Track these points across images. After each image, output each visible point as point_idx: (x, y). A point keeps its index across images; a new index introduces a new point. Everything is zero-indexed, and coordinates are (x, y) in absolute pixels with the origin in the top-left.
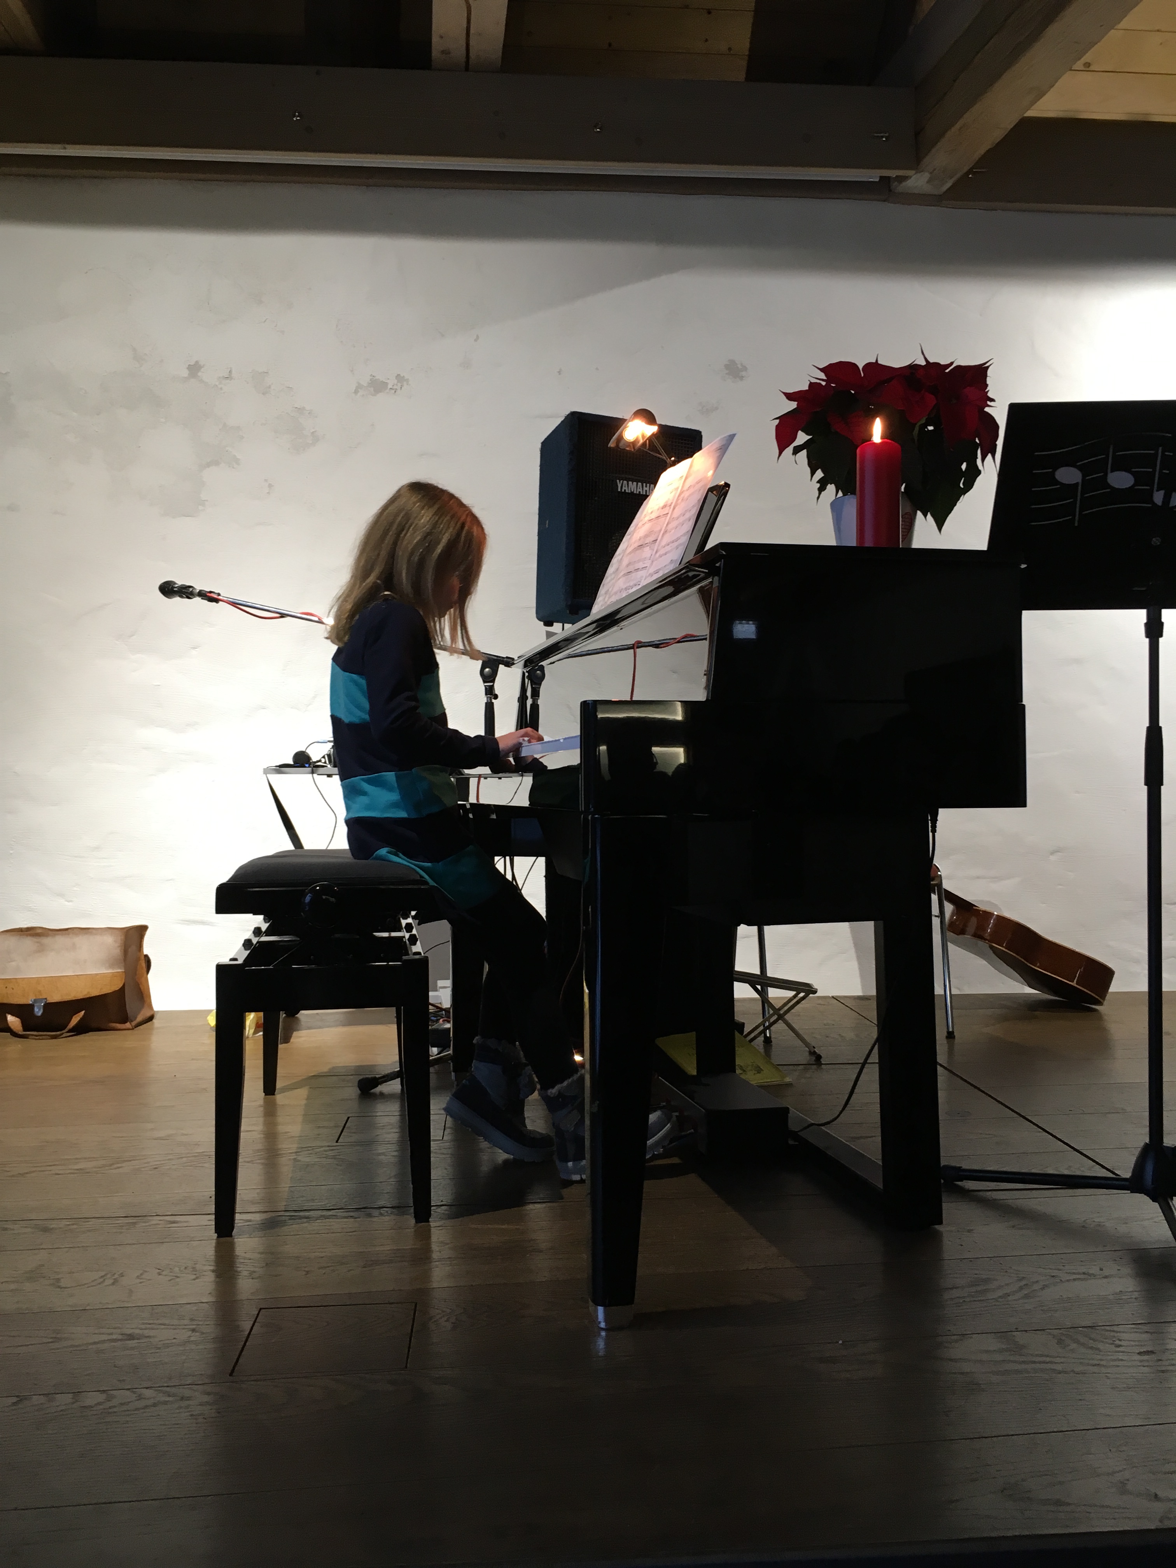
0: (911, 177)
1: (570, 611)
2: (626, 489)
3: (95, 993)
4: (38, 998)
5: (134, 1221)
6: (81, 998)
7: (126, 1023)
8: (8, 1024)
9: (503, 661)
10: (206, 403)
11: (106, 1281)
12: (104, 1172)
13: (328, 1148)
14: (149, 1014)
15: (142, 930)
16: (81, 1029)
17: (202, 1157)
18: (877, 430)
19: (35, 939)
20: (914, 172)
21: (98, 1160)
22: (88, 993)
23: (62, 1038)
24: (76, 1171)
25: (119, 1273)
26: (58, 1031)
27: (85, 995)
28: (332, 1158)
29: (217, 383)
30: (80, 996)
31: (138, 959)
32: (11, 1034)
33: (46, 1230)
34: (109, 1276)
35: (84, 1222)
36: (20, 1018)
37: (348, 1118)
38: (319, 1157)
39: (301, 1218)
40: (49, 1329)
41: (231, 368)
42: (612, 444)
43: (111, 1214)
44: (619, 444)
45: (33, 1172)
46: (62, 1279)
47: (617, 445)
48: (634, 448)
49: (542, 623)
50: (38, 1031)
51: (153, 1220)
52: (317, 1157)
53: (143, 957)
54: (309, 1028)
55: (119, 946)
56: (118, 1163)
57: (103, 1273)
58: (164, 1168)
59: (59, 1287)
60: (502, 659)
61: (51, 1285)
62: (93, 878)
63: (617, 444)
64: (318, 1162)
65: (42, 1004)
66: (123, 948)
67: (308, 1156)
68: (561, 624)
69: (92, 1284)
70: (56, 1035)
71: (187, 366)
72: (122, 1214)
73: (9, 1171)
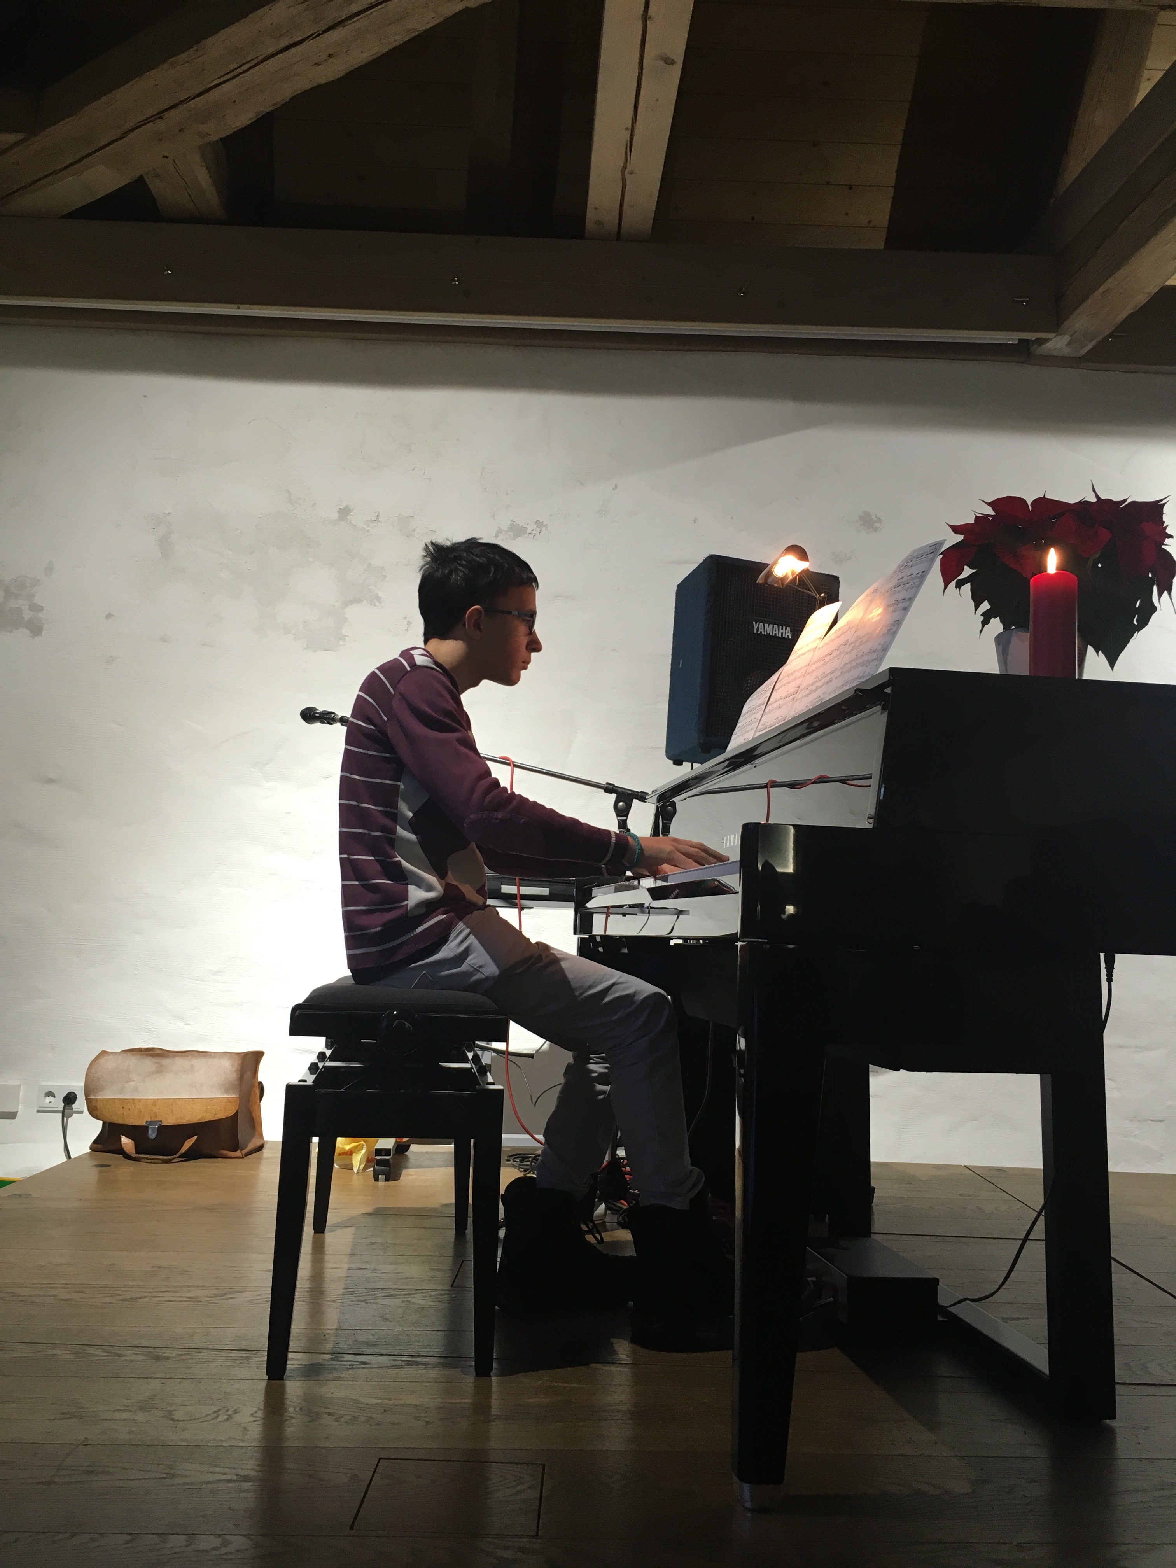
0: (1051, 339)
1: (702, 750)
2: (762, 630)
3: (209, 1117)
4: (153, 1120)
6: (196, 1122)
7: (237, 1150)
8: (121, 1145)
9: (637, 795)
10: (353, 544)
11: (219, 1417)
12: (216, 1302)
13: (443, 1292)
14: (259, 1144)
15: (257, 1056)
16: (191, 1155)
18: (1052, 561)
19: (154, 1060)
20: (1054, 335)
21: (210, 1289)
22: (202, 1117)
23: (172, 1163)
24: (188, 1299)
25: (233, 1410)
26: (170, 1156)
27: (199, 1120)
28: (446, 1303)
29: (365, 526)
30: (195, 1120)
31: (252, 1086)
32: (124, 1157)
33: (158, 1358)
34: (222, 1411)
35: (197, 1352)
36: (134, 1140)
37: (463, 1261)
38: (434, 1300)
39: (418, 1364)
40: (162, 1464)
41: (379, 512)
42: (760, 580)
43: (225, 1346)
44: (768, 579)
45: (146, 1297)
46: (175, 1412)
47: (766, 582)
48: (782, 585)
49: (672, 762)
50: (150, 1154)
52: (432, 1300)
53: (257, 1085)
54: (419, 1167)
55: (235, 1071)
56: (230, 1294)
57: (216, 1409)
59: (173, 1419)
60: (636, 794)
61: (164, 1417)
62: (212, 1002)
63: (765, 580)
64: (434, 1305)
65: (157, 1127)
66: (239, 1073)
67: (423, 1298)
68: (690, 764)
69: (206, 1419)
70: (168, 1159)
71: (338, 510)
72: (235, 1347)
73: (122, 1295)
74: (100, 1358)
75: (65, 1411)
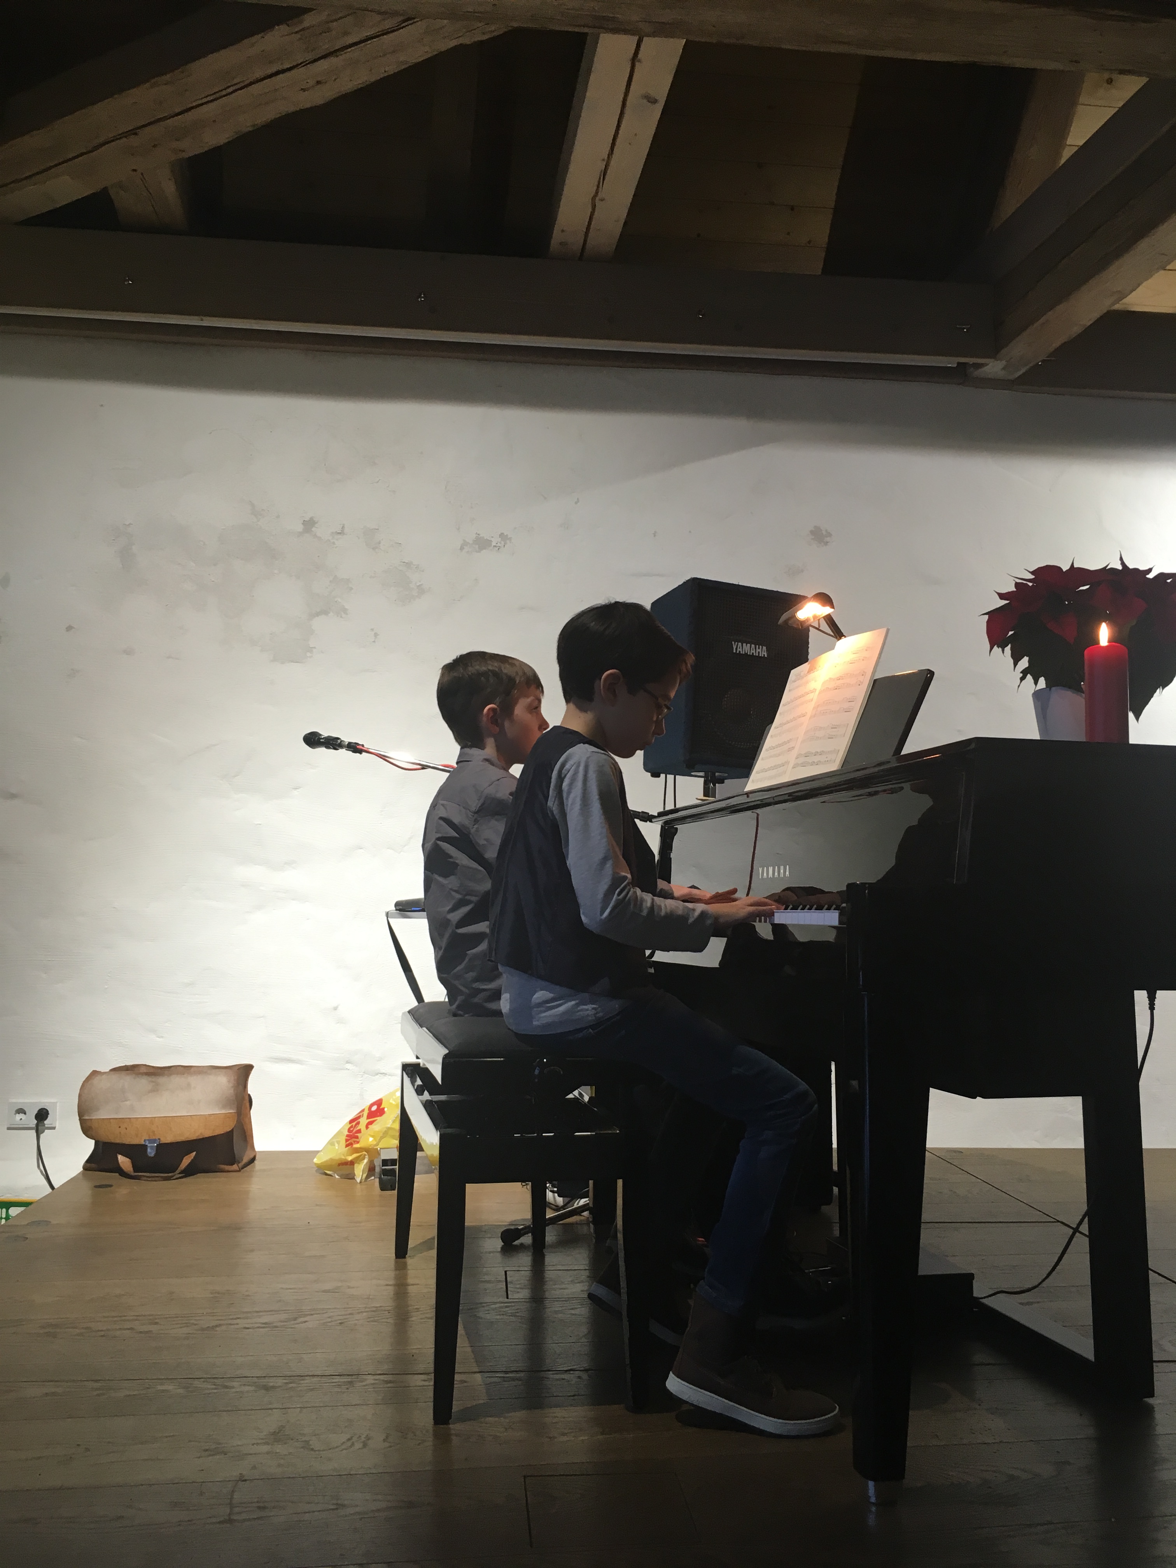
0: (988, 364)
2: (741, 650)
3: (208, 1133)
4: (151, 1138)
5: (349, 1380)
6: (195, 1138)
7: (234, 1164)
8: (118, 1164)
10: (319, 556)
11: (355, 1444)
12: (293, 1326)
13: (502, 1305)
14: (252, 1156)
15: (247, 1069)
16: (189, 1172)
17: (382, 1312)
18: (1104, 634)
19: (150, 1079)
20: (993, 360)
21: (280, 1314)
22: (201, 1134)
23: (172, 1180)
24: (263, 1325)
25: (364, 1436)
26: (171, 1173)
27: (198, 1135)
28: (512, 1316)
29: (330, 538)
30: (193, 1137)
31: (243, 1098)
32: (119, 1175)
33: (267, 1388)
34: (354, 1439)
35: (301, 1380)
36: (130, 1159)
37: (506, 1272)
38: (498, 1313)
40: (326, 1495)
41: (344, 524)
42: (784, 620)
43: (321, 1372)
45: (220, 1325)
46: (311, 1442)
47: (789, 624)
49: (650, 774)
50: (149, 1172)
51: (366, 1380)
52: (496, 1314)
53: (247, 1098)
55: (232, 1087)
56: (301, 1317)
57: (348, 1436)
58: (349, 1323)
59: (312, 1450)
61: (302, 1447)
64: (500, 1319)
65: (156, 1145)
66: (236, 1088)
67: (487, 1312)
69: (344, 1447)
70: (169, 1176)
71: (302, 522)
72: (334, 1373)
73: (196, 1325)
74: (211, 1391)
75: (207, 1448)
